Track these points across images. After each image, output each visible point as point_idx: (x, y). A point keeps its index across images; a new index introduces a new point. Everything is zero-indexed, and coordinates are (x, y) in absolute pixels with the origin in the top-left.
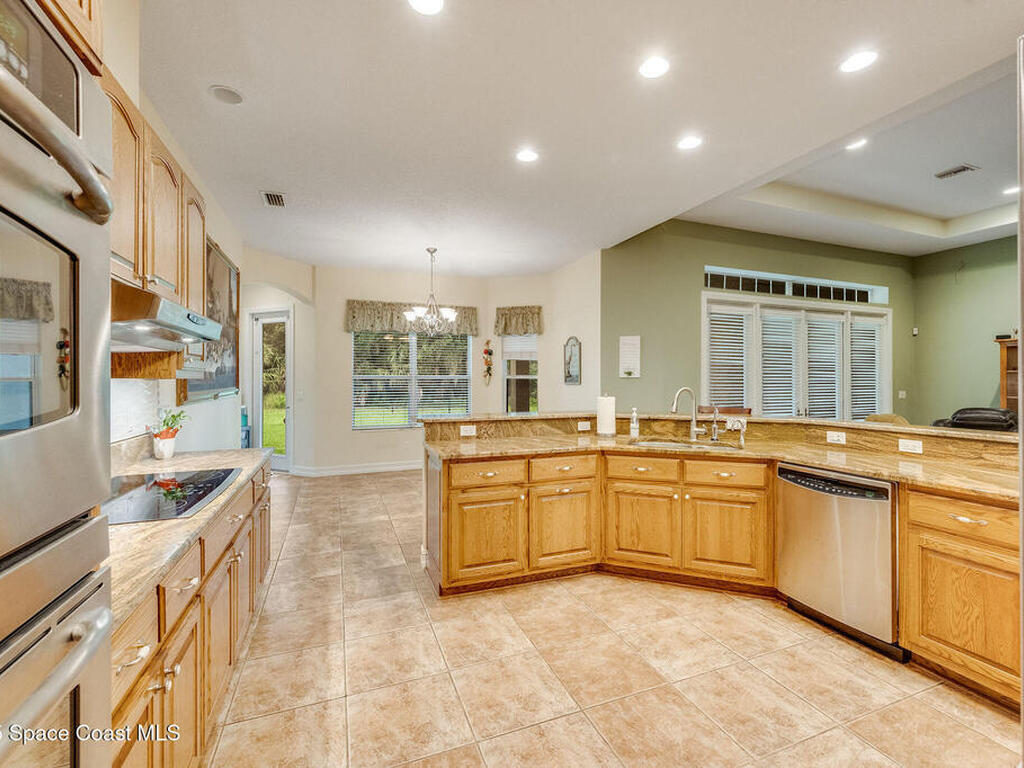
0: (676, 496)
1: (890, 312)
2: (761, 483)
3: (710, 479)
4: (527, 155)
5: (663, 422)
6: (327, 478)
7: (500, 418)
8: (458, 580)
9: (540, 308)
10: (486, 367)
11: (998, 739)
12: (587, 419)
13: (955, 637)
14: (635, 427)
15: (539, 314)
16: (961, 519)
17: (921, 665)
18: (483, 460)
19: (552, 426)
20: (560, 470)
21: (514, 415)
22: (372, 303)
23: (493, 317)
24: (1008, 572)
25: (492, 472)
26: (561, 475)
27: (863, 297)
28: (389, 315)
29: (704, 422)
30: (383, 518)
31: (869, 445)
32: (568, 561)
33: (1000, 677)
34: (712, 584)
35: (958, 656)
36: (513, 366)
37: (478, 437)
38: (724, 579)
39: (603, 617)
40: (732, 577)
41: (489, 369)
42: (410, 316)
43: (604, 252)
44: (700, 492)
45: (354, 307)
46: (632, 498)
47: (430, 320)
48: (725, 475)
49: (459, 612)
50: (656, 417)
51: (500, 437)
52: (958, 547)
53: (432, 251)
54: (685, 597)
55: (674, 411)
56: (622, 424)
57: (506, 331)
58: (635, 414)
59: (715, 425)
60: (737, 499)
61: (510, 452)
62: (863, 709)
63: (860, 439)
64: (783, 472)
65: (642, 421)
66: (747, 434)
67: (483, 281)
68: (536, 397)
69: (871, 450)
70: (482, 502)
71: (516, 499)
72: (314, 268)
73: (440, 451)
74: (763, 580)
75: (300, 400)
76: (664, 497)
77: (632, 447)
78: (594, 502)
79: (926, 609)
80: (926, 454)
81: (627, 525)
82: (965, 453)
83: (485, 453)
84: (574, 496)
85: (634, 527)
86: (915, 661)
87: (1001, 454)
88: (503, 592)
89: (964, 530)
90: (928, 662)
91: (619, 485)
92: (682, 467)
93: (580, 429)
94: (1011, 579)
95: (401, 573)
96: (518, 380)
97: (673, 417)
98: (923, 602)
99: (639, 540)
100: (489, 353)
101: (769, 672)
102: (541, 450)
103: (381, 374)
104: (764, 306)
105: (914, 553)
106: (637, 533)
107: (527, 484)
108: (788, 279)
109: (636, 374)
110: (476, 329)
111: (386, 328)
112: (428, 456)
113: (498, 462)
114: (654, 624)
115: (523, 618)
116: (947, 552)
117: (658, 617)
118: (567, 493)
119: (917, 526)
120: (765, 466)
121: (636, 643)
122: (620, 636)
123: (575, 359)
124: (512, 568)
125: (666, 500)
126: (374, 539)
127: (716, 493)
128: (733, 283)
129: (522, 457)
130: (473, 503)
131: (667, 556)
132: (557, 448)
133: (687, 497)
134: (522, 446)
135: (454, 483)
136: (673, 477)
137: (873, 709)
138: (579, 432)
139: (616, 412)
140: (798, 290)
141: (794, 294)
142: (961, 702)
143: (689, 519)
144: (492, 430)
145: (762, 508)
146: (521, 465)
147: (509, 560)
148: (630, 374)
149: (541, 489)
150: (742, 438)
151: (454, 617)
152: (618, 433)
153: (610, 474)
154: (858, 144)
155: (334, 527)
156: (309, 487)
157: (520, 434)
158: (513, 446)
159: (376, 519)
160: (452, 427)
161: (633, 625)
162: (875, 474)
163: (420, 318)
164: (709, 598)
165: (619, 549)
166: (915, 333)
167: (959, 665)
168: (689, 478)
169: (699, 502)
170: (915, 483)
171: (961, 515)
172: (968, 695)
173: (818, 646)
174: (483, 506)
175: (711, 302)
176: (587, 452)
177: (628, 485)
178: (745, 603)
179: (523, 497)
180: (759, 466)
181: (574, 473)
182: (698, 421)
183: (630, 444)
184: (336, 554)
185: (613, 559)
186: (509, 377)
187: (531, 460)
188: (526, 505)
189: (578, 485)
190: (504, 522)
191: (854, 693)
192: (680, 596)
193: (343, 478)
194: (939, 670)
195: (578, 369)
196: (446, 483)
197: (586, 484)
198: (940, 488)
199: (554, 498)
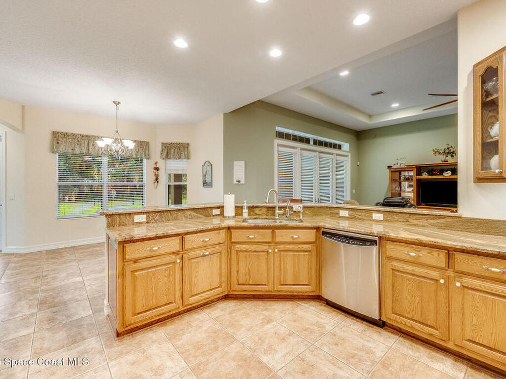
0: (270, 251)
1: (350, 155)
2: (313, 240)
3: (288, 239)
4: (181, 43)
5: (260, 208)
6: (36, 253)
7: (164, 209)
8: (131, 324)
9: (188, 144)
10: (155, 178)
11: (431, 364)
12: (218, 208)
13: (408, 313)
14: (245, 212)
15: (187, 147)
16: (411, 254)
17: (390, 327)
18: (150, 239)
19: (197, 213)
20: (203, 241)
21: (173, 207)
22: (73, 134)
23: (159, 148)
24: (431, 279)
25: (156, 247)
26: (204, 244)
27: (340, 147)
28: (86, 143)
29: (282, 207)
30: (78, 279)
31: (359, 217)
32: (207, 297)
33: (428, 331)
34: (288, 297)
35: (409, 322)
36: (172, 177)
37: (147, 223)
38: (295, 294)
39: (230, 331)
40: (299, 292)
41: (157, 179)
42: (100, 144)
43: (225, 114)
44: (283, 247)
45: (57, 137)
46: (246, 253)
47: (115, 147)
48: (296, 237)
49: (131, 347)
50: (257, 205)
51: (163, 222)
52: (409, 268)
53: (117, 103)
54: (275, 307)
55: (267, 202)
56: (239, 210)
57: (167, 157)
58: (245, 204)
59: (288, 209)
60: (301, 249)
61: (170, 232)
62: (374, 363)
63: (355, 214)
64: (324, 233)
65: (249, 208)
66: (303, 213)
67: (153, 126)
68: (185, 194)
69: (360, 219)
70: (149, 268)
71: (174, 263)
72: (23, 107)
73: (117, 235)
74: (314, 291)
75: (11, 200)
76: (263, 251)
77: (244, 223)
78: (224, 258)
79: (395, 300)
80: (385, 220)
81: (243, 270)
82: (402, 219)
83: (152, 234)
84: (212, 256)
85: (247, 271)
86: (387, 326)
87: (416, 219)
88: (165, 325)
89: (412, 259)
90: (393, 326)
91: (238, 247)
92: (273, 234)
93: (214, 214)
94: (433, 282)
95: (87, 322)
96: (175, 185)
97: (266, 205)
98: (393, 297)
99: (250, 277)
100: (157, 169)
101: (325, 349)
102: (191, 230)
103: (87, 182)
104: (302, 149)
105: (389, 272)
106: (249, 273)
107: (181, 252)
108: (311, 136)
109: (243, 182)
110: (149, 155)
111: (84, 151)
112: (109, 238)
113: (161, 240)
114: (261, 330)
115: (179, 343)
116: (404, 271)
117: (263, 324)
118: (207, 255)
119: (390, 258)
120: (315, 230)
121: (252, 346)
122: (243, 343)
123: (209, 173)
124: (172, 308)
125: (264, 253)
126: (67, 297)
127: (291, 247)
128: (287, 137)
129: (178, 235)
130: (143, 269)
131: (265, 285)
132: (201, 228)
133: (276, 250)
134: (178, 228)
135: (127, 257)
136: (269, 240)
137: (378, 360)
138: (214, 215)
139: (235, 203)
140: (316, 142)
141: (314, 144)
142: (411, 345)
143: (277, 262)
144: (157, 217)
145: (314, 253)
146: (177, 240)
147: (170, 303)
148: (239, 181)
149: (191, 254)
150: (301, 216)
151: (127, 353)
152: (236, 215)
153: (233, 240)
154: (345, 73)
155: (34, 292)
156: (18, 262)
157: (176, 219)
158: (173, 228)
159: (71, 281)
160: (128, 217)
161: (249, 333)
162: (371, 233)
163: (108, 146)
164: (288, 305)
165: (239, 284)
166: (358, 164)
167: (410, 327)
168: (278, 240)
169: (282, 253)
170: (390, 237)
171: (411, 252)
172: (412, 340)
173: (344, 326)
174: (150, 270)
175: (279, 145)
176: (220, 229)
177: (244, 246)
178: (306, 305)
179: (178, 261)
180: (312, 231)
181: (212, 242)
182: (279, 207)
183: (243, 222)
184: (32, 315)
185: (235, 291)
186: (170, 184)
187: (184, 236)
188: (181, 266)
189: (214, 249)
190: (166, 279)
191: (367, 353)
192: (273, 307)
193: (48, 252)
194: (398, 329)
195: (210, 179)
196: (121, 258)
197: (219, 248)
198: (401, 239)
199: (200, 259)
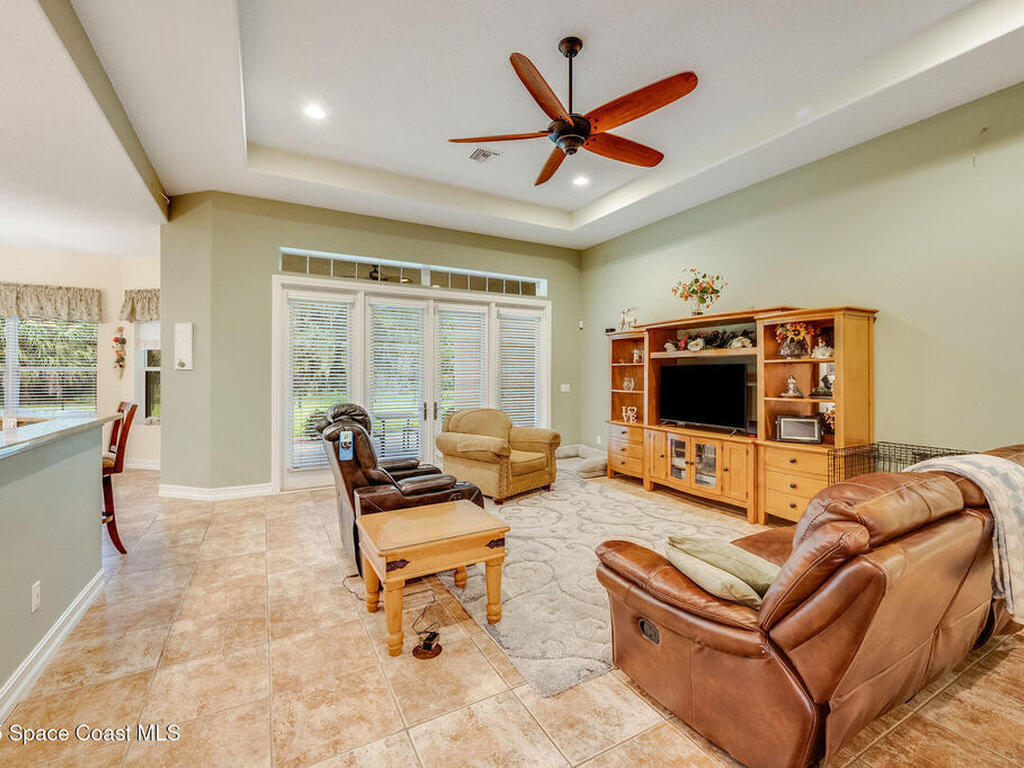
1: (549, 305)
10: (116, 359)
41: (120, 361)
57: (134, 316)
104: (374, 294)
108: (425, 265)
109: (188, 366)
128: (320, 267)
140: (438, 278)
141: (432, 283)
166: (581, 326)
186: (148, 369)
